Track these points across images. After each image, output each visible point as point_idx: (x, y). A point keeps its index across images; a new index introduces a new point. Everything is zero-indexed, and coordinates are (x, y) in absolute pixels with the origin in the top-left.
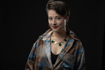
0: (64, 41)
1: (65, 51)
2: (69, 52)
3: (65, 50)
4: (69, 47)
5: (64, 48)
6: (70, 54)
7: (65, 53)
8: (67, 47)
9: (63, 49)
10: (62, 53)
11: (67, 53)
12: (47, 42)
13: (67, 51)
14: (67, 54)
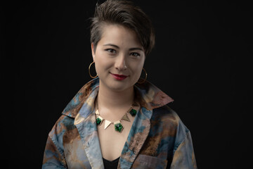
0: (130, 116)
1: (133, 151)
2: (146, 151)
3: (133, 145)
4: (141, 133)
5: (128, 142)
6: (149, 154)
7: (135, 156)
8: (136, 136)
9: (126, 145)
10: (126, 157)
11: (140, 153)
12: (86, 129)
13: (139, 148)
14: (141, 156)
